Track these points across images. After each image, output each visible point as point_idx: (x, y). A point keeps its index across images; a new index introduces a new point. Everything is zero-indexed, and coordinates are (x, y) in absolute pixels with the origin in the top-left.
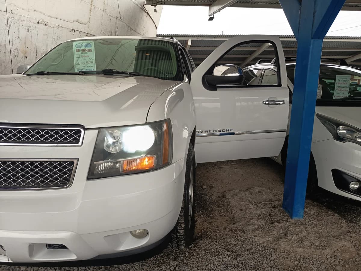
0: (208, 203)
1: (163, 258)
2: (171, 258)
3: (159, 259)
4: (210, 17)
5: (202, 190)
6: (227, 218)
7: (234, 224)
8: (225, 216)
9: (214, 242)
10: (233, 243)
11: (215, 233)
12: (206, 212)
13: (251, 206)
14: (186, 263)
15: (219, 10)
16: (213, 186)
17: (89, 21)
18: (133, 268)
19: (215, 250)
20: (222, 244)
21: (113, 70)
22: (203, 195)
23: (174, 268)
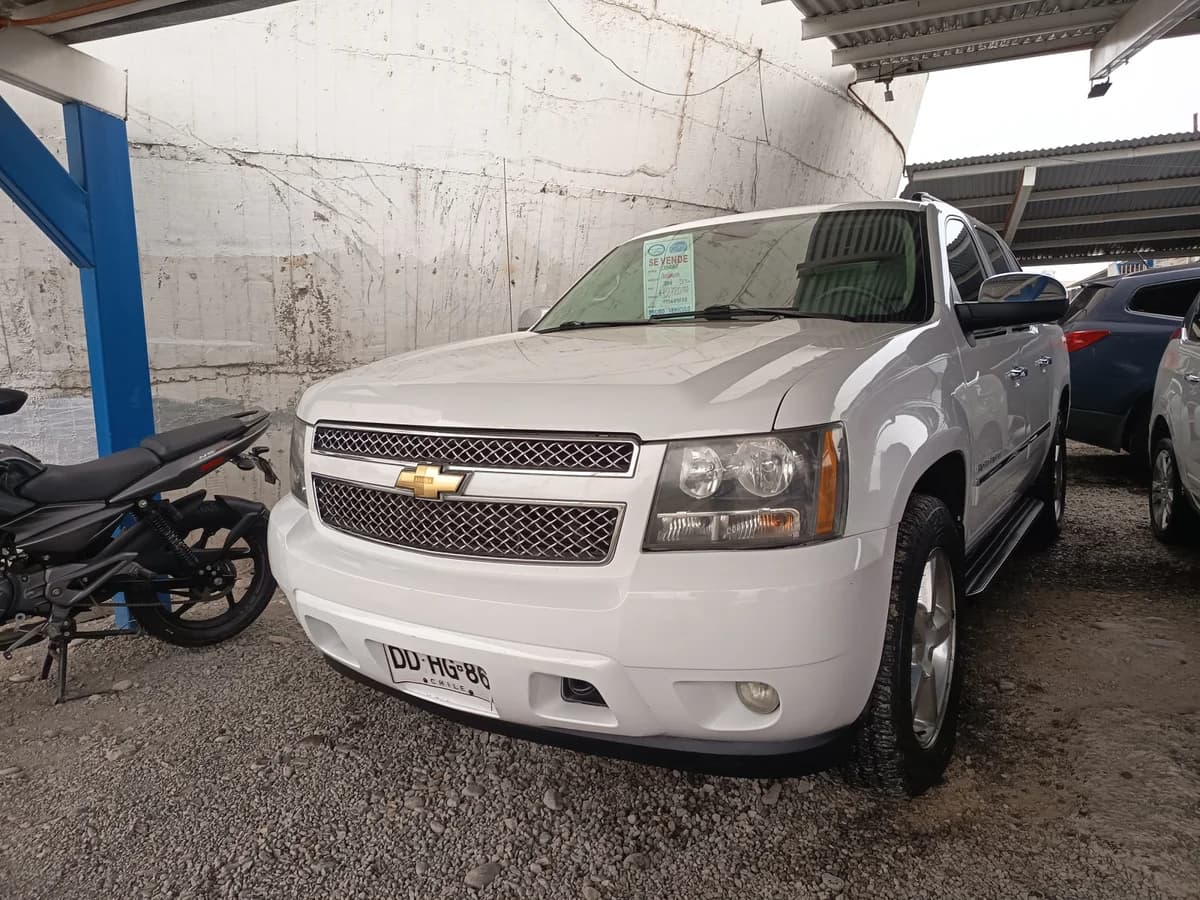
0: (1005, 737)
1: (803, 862)
2: (828, 867)
3: (793, 862)
4: (1097, 86)
5: (995, 693)
6: (1064, 793)
7: (1083, 814)
8: (1058, 787)
9: (991, 857)
10: (1063, 874)
11: (1000, 832)
12: (988, 763)
13: (1173, 770)
14: (875, 892)
15: (1126, 58)
16: (1043, 685)
17: (674, 166)
18: (712, 866)
19: (988, 880)
20: (1018, 869)
21: (732, 308)
22: (994, 711)
23: (831, 895)
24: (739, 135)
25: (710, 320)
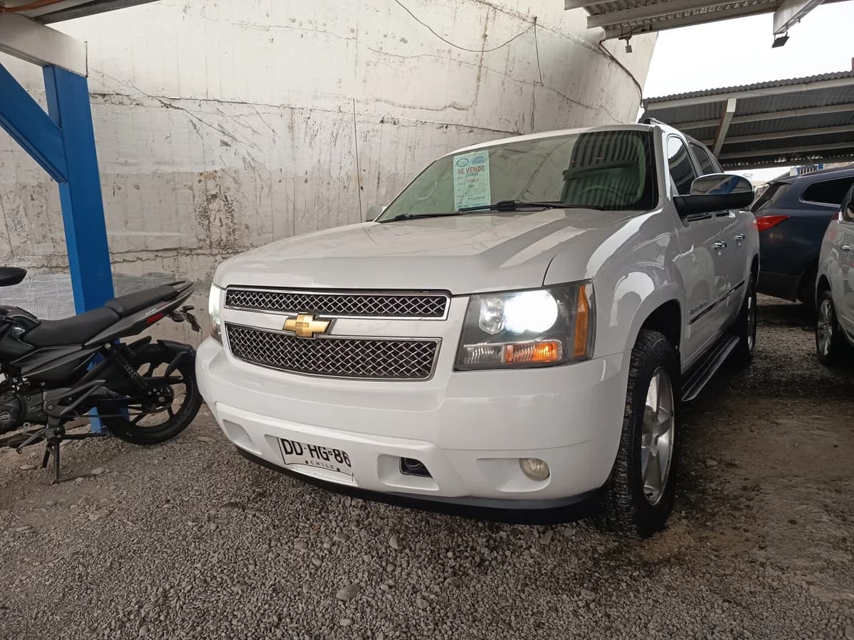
0: (709, 498)
1: (567, 582)
2: (585, 585)
3: (561, 582)
4: (778, 39)
5: (702, 468)
6: (749, 535)
7: (762, 548)
8: (745, 531)
9: (698, 577)
10: (747, 588)
11: (705, 561)
12: (697, 516)
13: (825, 518)
14: (617, 601)
15: (799, 18)
16: (737, 462)
17: (475, 103)
18: (505, 585)
19: (695, 592)
20: (716, 585)
21: (516, 202)
22: (702, 480)
23: (586, 603)
24: (522, 79)
25: (501, 211)
